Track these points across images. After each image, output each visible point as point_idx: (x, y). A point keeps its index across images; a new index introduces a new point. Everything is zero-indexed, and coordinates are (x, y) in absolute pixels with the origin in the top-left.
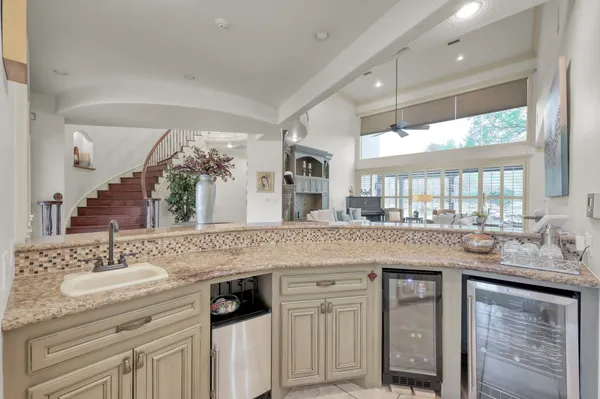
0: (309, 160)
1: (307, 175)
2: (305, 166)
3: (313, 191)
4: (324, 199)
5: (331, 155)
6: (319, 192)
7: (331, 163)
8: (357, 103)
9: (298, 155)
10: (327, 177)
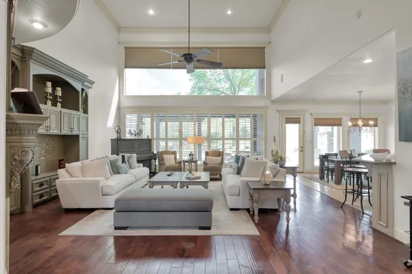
0: (57, 82)
1: (54, 104)
2: (50, 90)
3: (66, 132)
4: (82, 142)
5: (92, 83)
6: (75, 133)
7: (90, 93)
8: (119, 29)
9: (35, 69)
10: (86, 111)
